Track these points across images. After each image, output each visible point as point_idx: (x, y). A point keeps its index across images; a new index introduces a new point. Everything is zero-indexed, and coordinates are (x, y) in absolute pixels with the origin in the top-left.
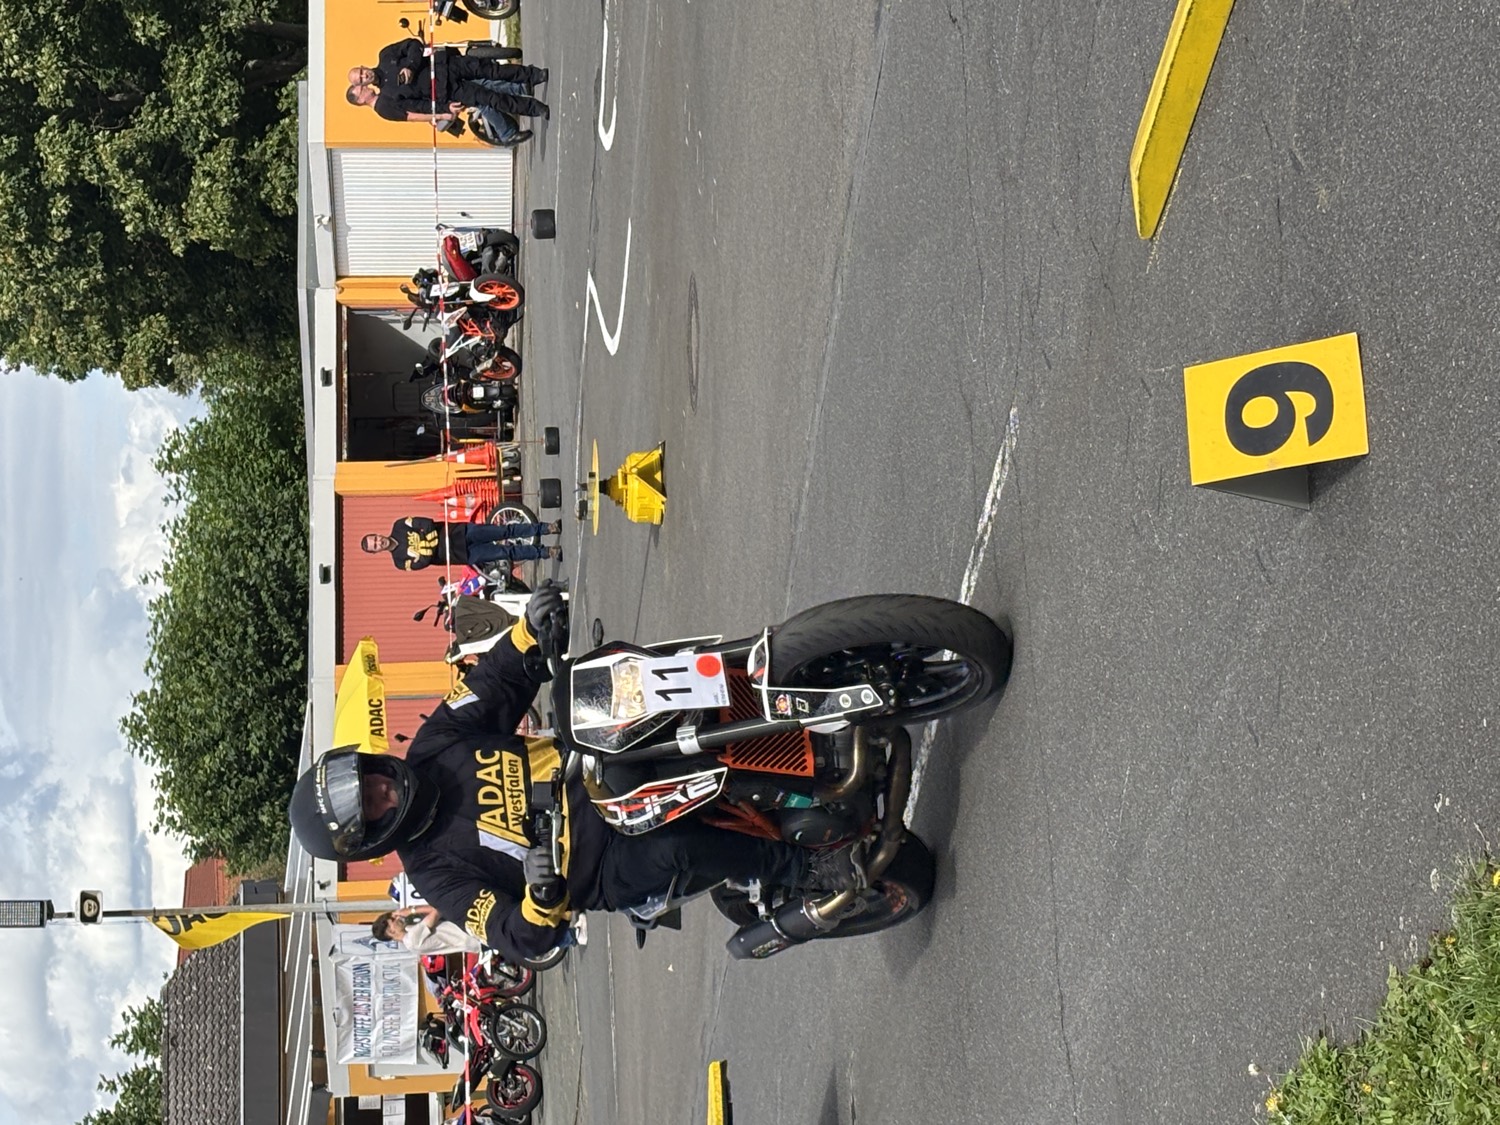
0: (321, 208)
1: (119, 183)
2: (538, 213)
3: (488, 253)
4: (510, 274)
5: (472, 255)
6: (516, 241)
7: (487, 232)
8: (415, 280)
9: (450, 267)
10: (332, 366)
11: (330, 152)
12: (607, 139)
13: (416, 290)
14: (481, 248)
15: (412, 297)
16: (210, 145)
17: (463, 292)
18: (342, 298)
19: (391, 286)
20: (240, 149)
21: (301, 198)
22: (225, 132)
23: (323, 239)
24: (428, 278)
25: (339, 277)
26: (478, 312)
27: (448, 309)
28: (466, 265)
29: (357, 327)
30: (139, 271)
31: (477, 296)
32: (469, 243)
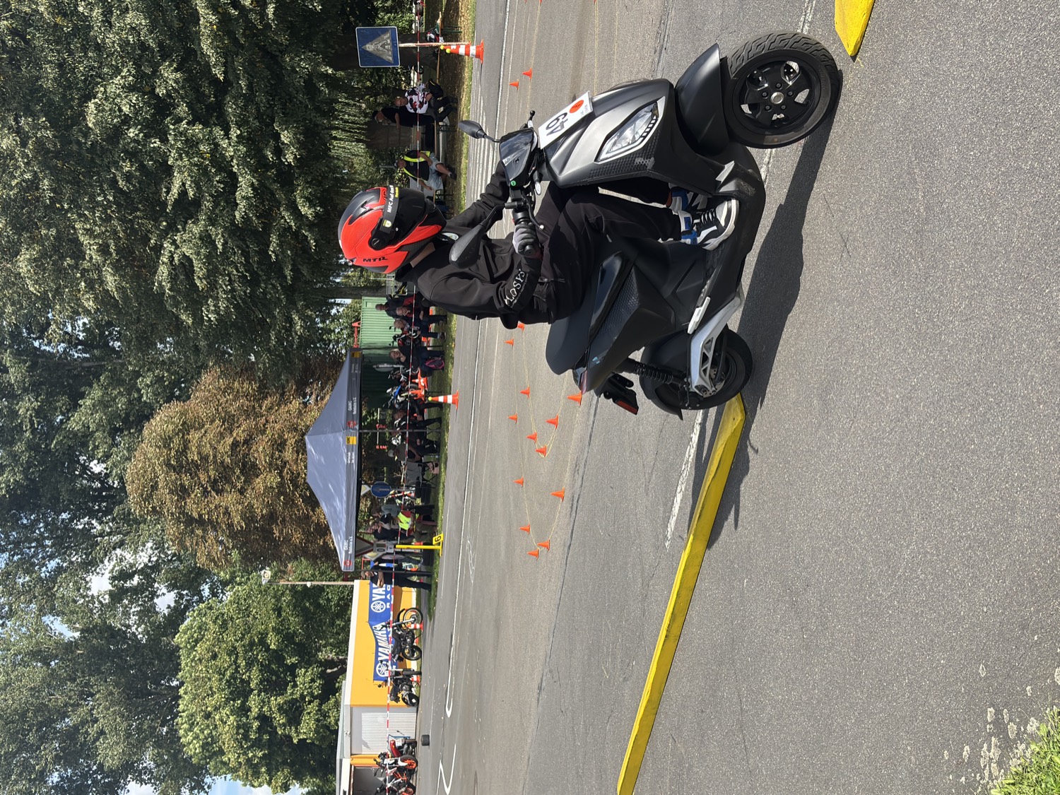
0: (347, 730)
1: (277, 716)
2: (424, 736)
3: (406, 746)
4: (413, 756)
5: (400, 747)
6: (416, 742)
7: (405, 738)
8: (379, 757)
9: (392, 752)
10: (347, 790)
11: (351, 709)
12: (449, 713)
13: (379, 760)
14: (403, 745)
15: (378, 763)
16: (310, 702)
17: (396, 762)
18: (352, 762)
19: (371, 758)
20: (320, 705)
21: (340, 724)
22: (315, 698)
23: (347, 740)
24: (384, 756)
25: (351, 755)
26: (401, 769)
27: (390, 768)
28: (397, 751)
29: (357, 773)
30: (280, 748)
31: (401, 764)
32: (399, 743)
